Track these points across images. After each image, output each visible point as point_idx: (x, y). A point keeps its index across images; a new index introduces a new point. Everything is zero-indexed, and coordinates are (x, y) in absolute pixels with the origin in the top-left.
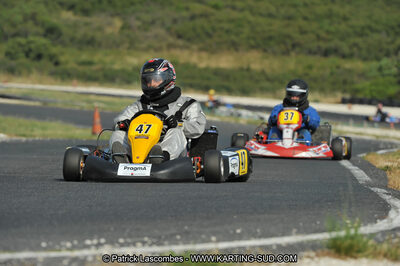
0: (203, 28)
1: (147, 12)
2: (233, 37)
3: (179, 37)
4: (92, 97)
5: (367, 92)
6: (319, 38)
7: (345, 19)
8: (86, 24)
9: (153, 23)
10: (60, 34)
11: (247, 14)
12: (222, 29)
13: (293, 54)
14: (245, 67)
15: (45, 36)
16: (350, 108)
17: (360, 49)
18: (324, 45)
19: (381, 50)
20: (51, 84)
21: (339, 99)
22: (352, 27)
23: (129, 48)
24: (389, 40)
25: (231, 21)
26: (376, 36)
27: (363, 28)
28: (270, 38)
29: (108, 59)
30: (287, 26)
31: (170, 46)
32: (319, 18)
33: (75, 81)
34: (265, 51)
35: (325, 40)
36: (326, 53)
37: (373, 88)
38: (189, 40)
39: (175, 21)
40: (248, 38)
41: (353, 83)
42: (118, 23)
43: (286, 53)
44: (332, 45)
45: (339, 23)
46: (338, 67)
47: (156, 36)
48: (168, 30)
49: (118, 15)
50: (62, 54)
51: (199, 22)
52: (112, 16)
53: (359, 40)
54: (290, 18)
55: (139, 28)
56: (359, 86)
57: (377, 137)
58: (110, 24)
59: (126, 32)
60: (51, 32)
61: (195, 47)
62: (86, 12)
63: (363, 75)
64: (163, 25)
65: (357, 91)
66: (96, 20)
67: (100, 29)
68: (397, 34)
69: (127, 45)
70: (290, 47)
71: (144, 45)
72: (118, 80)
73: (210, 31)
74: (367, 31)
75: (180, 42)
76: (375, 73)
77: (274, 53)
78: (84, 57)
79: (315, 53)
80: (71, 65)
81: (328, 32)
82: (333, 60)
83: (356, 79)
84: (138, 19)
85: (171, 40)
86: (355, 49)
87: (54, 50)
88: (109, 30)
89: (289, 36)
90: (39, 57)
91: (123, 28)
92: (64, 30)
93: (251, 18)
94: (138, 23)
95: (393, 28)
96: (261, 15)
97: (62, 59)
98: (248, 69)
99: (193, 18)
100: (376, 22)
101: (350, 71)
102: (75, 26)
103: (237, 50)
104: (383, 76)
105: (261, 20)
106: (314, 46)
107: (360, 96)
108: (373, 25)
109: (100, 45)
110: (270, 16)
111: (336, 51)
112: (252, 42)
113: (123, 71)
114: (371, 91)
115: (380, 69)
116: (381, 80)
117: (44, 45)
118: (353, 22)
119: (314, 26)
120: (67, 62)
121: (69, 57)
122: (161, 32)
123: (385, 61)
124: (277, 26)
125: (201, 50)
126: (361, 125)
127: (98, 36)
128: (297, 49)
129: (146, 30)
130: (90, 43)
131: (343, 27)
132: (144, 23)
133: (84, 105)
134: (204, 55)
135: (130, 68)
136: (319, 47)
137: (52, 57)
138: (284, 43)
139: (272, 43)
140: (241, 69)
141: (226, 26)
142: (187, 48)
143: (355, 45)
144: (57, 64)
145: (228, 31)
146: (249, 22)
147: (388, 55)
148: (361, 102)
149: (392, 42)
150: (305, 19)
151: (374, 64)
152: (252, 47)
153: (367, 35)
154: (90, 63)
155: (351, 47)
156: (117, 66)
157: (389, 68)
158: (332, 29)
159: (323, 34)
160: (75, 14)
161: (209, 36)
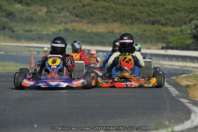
0: (89, 11)
1: (60, 4)
2: (105, 16)
3: (77, 16)
4: (32, 49)
5: (175, 43)
6: (149, 15)
7: (163, 5)
8: (28, 10)
9: (63, 9)
10: (15, 16)
11: (111, 3)
12: (99, 11)
13: (136, 24)
14: (111, 31)
15: (7, 17)
16: (166, 51)
17: (171, 21)
18: (152, 19)
19: (181, 21)
20: (10, 42)
21: (160, 47)
22: (166, 9)
23: (50, 23)
24: (186, 15)
25: (104, 7)
26: (179, 14)
27: (172, 10)
28: (124, 16)
29: (39, 29)
30: (133, 9)
31: (72, 21)
32: (149, 5)
33: (23, 41)
34: (121, 22)
35: (152, 16)
36: (153, 23)
37: (178, 41)
38: (81, 18)
39: (74, 8)
40: (112, 16)
41: (167, 38)
42: (45, 10)
43: (132, 23)
44: (156, 18)
45: (160, 8)
46: (159, 30)
47: (65, 16)
48: (71, 13)
49: (44, 5)
50: (16, 26)
51: (87, 8)
52: (41, 6)
53: (170, 16)
54: (134, 5)
55: (56, 12)
56: (171, 40)
57: (181, 67)
58: (40, 10)
59: (49, 14)
60: (10, 15)
61: (85, 21)
62: (28, 4)
63: (173, 34)
64: (68, 10)
65: (170, 42)
66: (33, 8)
67: (35, 13)
68: (190, 12)
69: (49, 21)
70: (134, 20)
71: (58, 21)
72: (44, 40)
73: (93, 13)
74: (174, 11)
75: (77, 19)
76: (179, 33)
77: (126, 24)
78: (27, 28)
79: (147, 23)
80: (20, 32)
81: (154, 12)
82: (157, 26)
83: (169, 36)
84: (55, 7)
85: (73, 18)
86: (168, 21)
87: (12, 24)
88: (40, 13)
89: (133, 15)
90: (4, 28)
91: (47, 12)
92: (16, 14)
93: (114, 6)
94: (55, 10)
95: (187, 9)
96: (119, 4)
97: (16, 29)
98: (113, 32)
99: (83, 6)
100: (179, 6)
101: (166, 32)
102: (22, 12)
103: (107, 22)
104: (183, 34)
105: (119, 6)
106: (147, 19)
107: (171, 45)
108: (178, 8)
109: (35, 21)
110: (124, 4)
111: (158, 22)
112: (114, 18)
113: (48, 34)
114: (177, 42)
115: (181, 31)
116: (182, 36)
117: (6, 22)
118: (167, 7)
119: (147, 9)
120: (18, 31)
121: (19, 28)
122: (68, 14)
123: (184, 27)
124: (127, 9)
125: (88, 23)
126: (172, 61)
127: (34, 16)
128: (138, 21)
129: (59, 13)
130: (30, 20)
131: (162, 9)
132: (58, 9)
133: (28, 53)
134: (90, 25)
135: (51, 33)
136: (150, 20)
137: (10, 28)
138: (131, 18)
139: (125, 18)
140: (109, 32)
141: (101, 10)
142: (81, 22)
143: (168, 18)
144: (13, 31)
145: (102, 13)
146: (113, 8)
147: (185, 23)
148: (172, 48)
149: (188, 17)
150: (142, 5)
151: (179, 28)
152: (115, 21)
153: (174, 13)
154: (31, 31)
155: (166, 20)
156: (44, 33)
157: (187, 30)
158: (156, 10)
159: (151, 14)
160: (22, 5)
161: (92, 15)
